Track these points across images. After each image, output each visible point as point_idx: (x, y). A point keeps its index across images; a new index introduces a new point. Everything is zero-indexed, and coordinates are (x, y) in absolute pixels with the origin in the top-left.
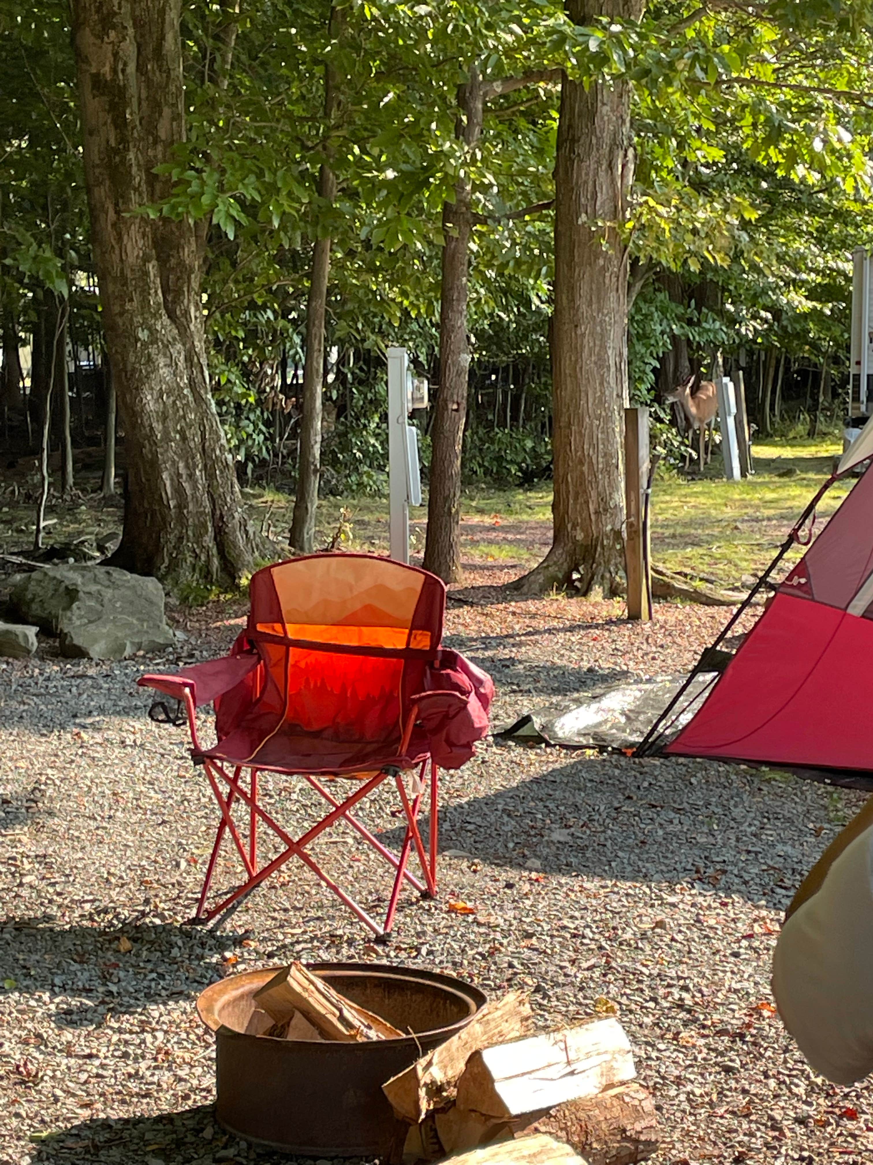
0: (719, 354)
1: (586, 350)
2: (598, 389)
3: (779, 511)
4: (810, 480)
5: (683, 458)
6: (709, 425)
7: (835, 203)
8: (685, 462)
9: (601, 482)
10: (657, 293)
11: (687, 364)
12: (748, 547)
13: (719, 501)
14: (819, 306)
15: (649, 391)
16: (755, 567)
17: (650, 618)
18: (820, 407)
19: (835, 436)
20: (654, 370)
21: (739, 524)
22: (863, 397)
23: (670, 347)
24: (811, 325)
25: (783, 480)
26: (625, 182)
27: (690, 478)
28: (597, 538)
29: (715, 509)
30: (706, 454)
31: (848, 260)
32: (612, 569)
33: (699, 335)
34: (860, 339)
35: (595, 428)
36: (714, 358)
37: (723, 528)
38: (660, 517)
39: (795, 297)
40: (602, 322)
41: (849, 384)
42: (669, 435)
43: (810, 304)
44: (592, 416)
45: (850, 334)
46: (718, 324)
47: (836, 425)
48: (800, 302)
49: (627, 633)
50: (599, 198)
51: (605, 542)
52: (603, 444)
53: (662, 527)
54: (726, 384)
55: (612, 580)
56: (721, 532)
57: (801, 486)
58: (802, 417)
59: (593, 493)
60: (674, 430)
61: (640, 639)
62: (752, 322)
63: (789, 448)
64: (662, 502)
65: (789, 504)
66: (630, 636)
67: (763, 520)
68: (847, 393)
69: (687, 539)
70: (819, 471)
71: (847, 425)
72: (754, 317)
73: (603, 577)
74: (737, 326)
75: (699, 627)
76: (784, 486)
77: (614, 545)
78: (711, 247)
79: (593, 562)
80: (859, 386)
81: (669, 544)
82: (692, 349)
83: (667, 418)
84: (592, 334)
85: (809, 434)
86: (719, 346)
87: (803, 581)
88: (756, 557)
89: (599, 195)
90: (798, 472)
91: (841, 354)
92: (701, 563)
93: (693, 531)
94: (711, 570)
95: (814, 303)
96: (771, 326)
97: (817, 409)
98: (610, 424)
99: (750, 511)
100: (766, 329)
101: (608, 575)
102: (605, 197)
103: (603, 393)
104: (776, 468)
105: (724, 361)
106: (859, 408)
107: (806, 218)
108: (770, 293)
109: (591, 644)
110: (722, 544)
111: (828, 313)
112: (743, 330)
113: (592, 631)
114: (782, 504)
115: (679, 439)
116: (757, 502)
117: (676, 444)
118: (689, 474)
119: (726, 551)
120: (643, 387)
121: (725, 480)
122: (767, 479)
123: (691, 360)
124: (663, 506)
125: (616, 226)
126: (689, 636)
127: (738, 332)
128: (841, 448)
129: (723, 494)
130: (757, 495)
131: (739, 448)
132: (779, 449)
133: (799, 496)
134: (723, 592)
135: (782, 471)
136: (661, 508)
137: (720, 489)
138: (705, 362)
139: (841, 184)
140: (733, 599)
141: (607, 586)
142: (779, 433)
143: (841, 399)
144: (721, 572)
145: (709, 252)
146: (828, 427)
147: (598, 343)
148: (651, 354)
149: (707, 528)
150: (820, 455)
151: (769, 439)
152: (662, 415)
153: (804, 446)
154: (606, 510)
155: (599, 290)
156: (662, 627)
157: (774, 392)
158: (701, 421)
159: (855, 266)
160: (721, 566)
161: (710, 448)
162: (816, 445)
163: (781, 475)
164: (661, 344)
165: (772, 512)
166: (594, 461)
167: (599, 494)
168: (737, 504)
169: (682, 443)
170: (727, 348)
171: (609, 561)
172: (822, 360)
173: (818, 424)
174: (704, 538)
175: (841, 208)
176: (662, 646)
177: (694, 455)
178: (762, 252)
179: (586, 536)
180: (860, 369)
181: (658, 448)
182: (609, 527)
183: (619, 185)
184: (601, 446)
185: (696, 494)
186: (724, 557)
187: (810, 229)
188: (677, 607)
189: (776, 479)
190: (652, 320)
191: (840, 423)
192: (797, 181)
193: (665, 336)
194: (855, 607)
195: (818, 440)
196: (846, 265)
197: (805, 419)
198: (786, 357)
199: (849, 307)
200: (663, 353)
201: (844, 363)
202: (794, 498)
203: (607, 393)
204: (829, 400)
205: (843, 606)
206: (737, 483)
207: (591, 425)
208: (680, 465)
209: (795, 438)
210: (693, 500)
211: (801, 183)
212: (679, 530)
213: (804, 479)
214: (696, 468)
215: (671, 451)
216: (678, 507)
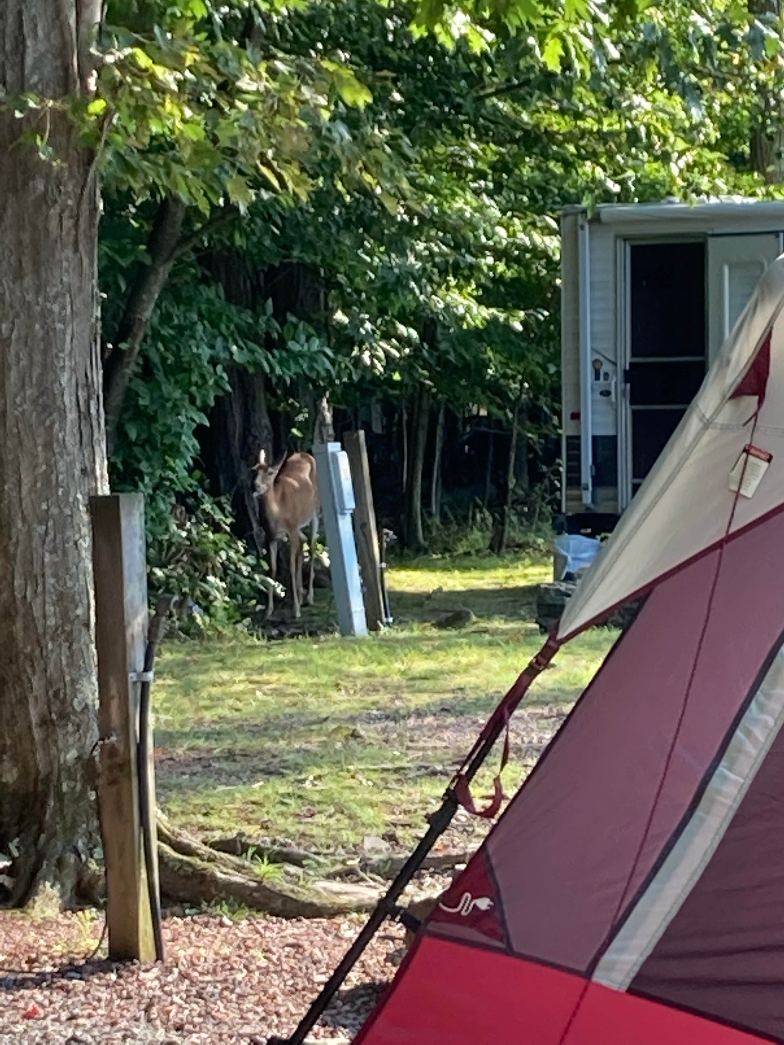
0: (325, 404)
1: (13, 375)
2: (41, 456)
3: (437, 697)
4: (494, 632)
5: (262, 597)
6: (307, 531)
7: (525, 117)
8: (266, 603)
9: (53, 657)
10: (202, 287)
11: (266, 421)
12: (374, 776)
13: (325, 679)
14: (502, 317)
15: (190, 470)
16: (390, 818)
17: (159, 956)
18: (510, 498)
19: (537, 549)
20: (199, 432)
21: (360, 728)
22: (587, 477)
23: (228, 388)
24: (490, 354)
25: (444, 633)
26: (86, 15)
27: (275, 632)
28: (48, 776)
29: (317, 693)
30: (306, 587)
31: (552, 232)
32: (80, 844)
33: (280, 363)
34: (578, 372)
35: (36, 542)
36: (316, 411)
37: (329, 735)
38: (208, 715)
39: (460, 299)
40: (46, 314)
41: (559, 455)
42: (232, 554)
43: (486, 312)
44: (30, 518)
45: (558, 365)
46: (316, 344)
47: (539, 530)
48: (468, 309)
49: (105, 995)
50: (29, 51)
51: (65, 788)
52: (55, 575)
53: (208, 737)
54: (334, 455)
55: (81, 868)
56: (324, 744)
57: (481, 645)
58: (478, 516)
59: (37, 683)
60: (240, 545)
61: (134, 1010)
62: (383, 344)
63: (457, 573)
64: (214, 685)
65: (459, 680)
66: (110, 1002)
67: (409, 716)
68: (558, 474)
69: (256, 761)
70: (512, 615)
71: (559, 529)
72: (386, 337)
73: (60, 863)
74: (355, 352)
75: (266, 972)
76: (446, 646)
77: (84, 792)
78: (270, 154)
79: (41, 831)
80: (578, 458)
81: (219, 772)
82: (274, 394)
83: (227, 522)
84: (26, 341)
85: (491, 547)
86: (325, 389)
87: (483, 904)
88: (392, 798)
89: (29, 43)
90: (474, 618)
91: (544, 403)
92: (282, 814)
93: (268, 744)
94: (301, 828)
95: (493, 310)
96: (417, 349)
97: (505, 503)
98: (69, 533)
99: (383, 698)
100: (409, 356)
101: (72, 859)
102: (42, 47)
103: (51, 467)
104: (434, 611)
105: (334, 416)
106: (580, 498)
107: (474, 146)
108: (413, 284)
109: (20, 1028)
110: (326, 770)
111: (518, 327)
112: (366, 357)
113: (26, 993)
114: (442, 683)
115: (251, 560)
116: (396, 678)
117: (245, 570)
118: (274, 625)
119: (333, 786)
120: (179, 464)
121: (337, 635)
122: (416, 633)
123: (273, 415)
124: (215, 691)
125: (67, 107)
126: (241, 996)
127: (358, 361)
128: (551, 569)
129: (331, 664)
130: (398, 666)
131: (362, 573)
132: (439, 574)
133: (477, 665)
134: (321, 885)
135: (443, 616)
136: (211, 698)
137: (326, 656)
138: (300, 418)
139: (537, 51)
140: (343, 900)
141: (70, 883)
142: (440, 545)
143: (546, 482)
144: (322, 832)
145: (268, 164)
146: (525, 533)
147: (38, 358)
148: (193, 401)
149: (298, 736)
150: (511, 584)
151: (422, 557)
152: (218, 516)
153: (484, 569)
154: (64, 716)
155: (35, 245)
156: (183, 976)
157: (427, 475)
158: (290, 526)
159: (563, 242)
160: (320, 819)
161: (313, 575)
162: (506, 567)
163: (441, 625)
164: (211, 382)
165: (422, 700)
166: (37, 613)
167: (49, 683)
168: (359, 683)
169: (255, 568)
170: (339, 391)
171: (74, 826)
172: (510, 415)
173: (507, 528)
174: (290, 757)
175: (537, 126)
176: (179, 1028)
177: (280, 590)
178: (378, 163)
179: (24, 773)
180: (578, 428)
181: (211, 578)
182: (72, 754)
183: (72, 21)
184: (51, 581)
185: (280, 667)
186: (329, 799)
187: (480, 165)
188: (222, 925)
189: (434, 632)
190: (193, 337)
191: (547, 527)
192: (450, 46)
193: (219, 368)
194: (611, 967)
195: (508, 557)
196: (547, 239)
197: (483, 520)
198: (447, 411)
199: (554, 319)
200: (217, 398)
201: (548, 420)
202: (467, 669)
203: (62, 466)
204: (526, 486)
205: (583, 968)
206: (360, 642)
207: (29, 534)
208: (259, 607)
209: (468, 554)
210: (274, 677)
211: (458, 49)
212: (242, 743)
213: (486, 631)
214: (286, 612)
215: (235, 582)
216: (243, 693)
